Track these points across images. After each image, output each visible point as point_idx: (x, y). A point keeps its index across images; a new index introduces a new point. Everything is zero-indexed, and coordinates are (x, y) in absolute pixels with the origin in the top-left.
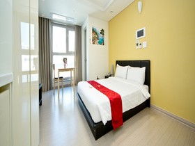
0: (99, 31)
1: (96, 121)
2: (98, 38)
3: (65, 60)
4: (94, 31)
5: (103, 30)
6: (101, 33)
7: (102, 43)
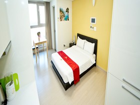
0: (64, 10)
1: (66, 82)
2: (64, 16)
3: (39, 34)
4: (61, 11)
5: (68, 9)
6: (66, 11)
7: (67, 19)
